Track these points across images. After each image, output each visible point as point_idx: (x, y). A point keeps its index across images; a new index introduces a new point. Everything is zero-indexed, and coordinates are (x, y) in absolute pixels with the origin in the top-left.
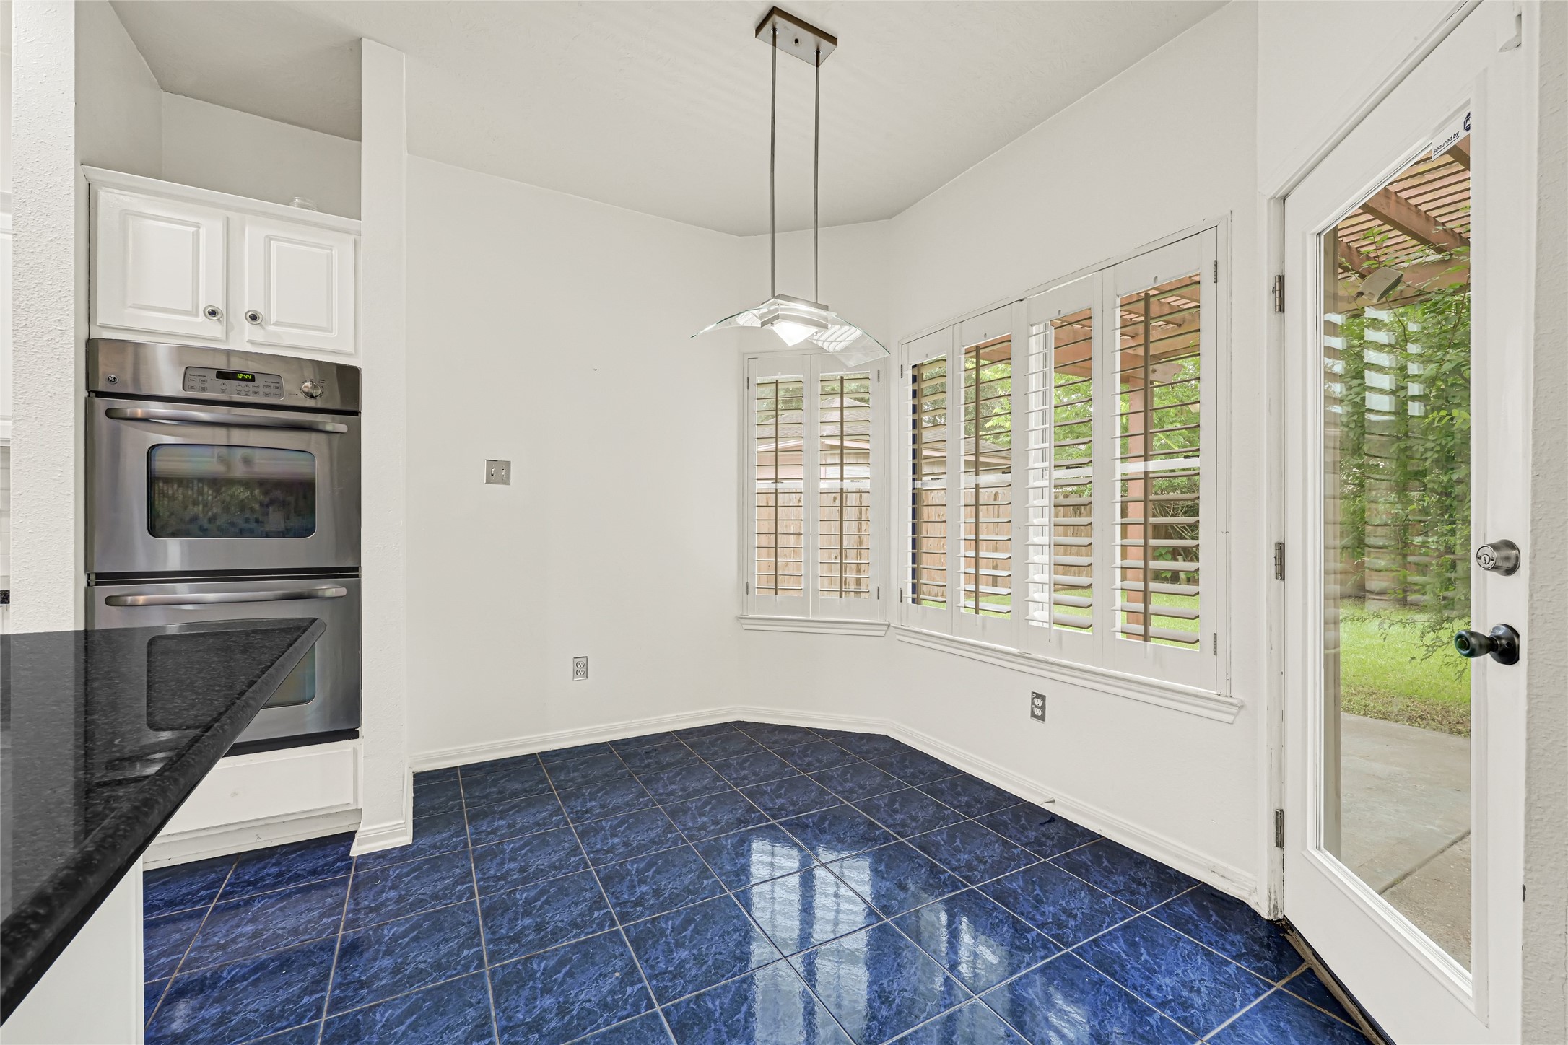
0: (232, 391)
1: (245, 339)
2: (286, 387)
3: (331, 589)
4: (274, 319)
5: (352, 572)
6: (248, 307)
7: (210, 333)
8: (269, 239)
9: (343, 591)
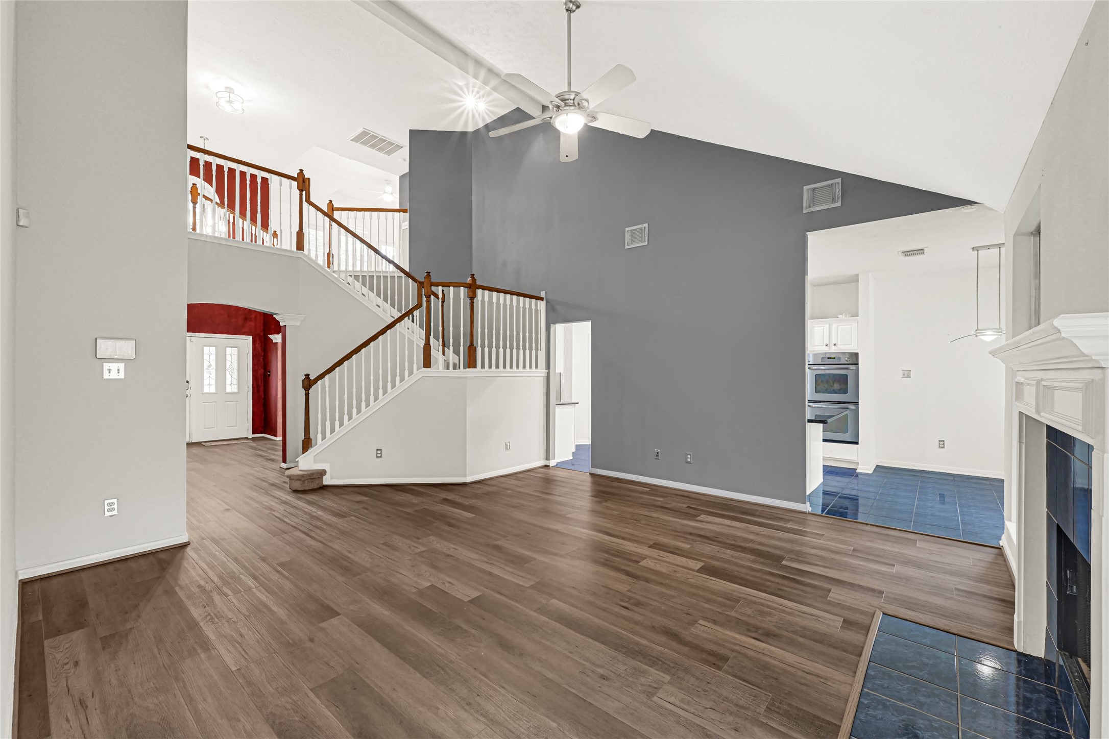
0: (830, 361)
1: (833, 350)
2: (842, 359)
3: (852, 407)
4: (839, 344)
5: (857, 403)
6: (834, 343)
7: (825, 349)
8: (838, 326)
9: (855, 408)
